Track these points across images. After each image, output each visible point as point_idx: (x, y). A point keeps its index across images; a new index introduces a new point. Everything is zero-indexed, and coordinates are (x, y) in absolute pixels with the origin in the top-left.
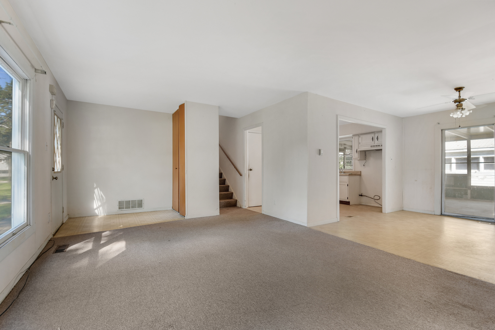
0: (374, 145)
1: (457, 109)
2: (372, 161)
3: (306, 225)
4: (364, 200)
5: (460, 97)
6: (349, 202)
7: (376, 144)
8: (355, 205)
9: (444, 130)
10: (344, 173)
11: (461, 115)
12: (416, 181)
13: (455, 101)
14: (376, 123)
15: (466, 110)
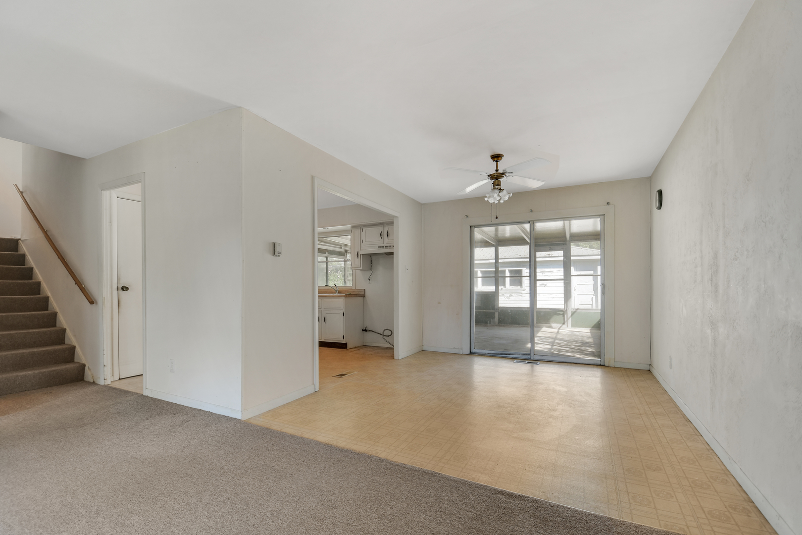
0: (383, 245)
1: (493, 188)
2: (380, 271)
3: (239, 416)
4: (370, 339)
5: (497, 170)
6: (346, 344)
7: (384, 245)
8: (356, 348)
9: (473, 227)
10: (338, 293)
11: (499, 198)
12: (439, 303)
13: (491, 177)
14: (388, 207)
15: (505, 192)
